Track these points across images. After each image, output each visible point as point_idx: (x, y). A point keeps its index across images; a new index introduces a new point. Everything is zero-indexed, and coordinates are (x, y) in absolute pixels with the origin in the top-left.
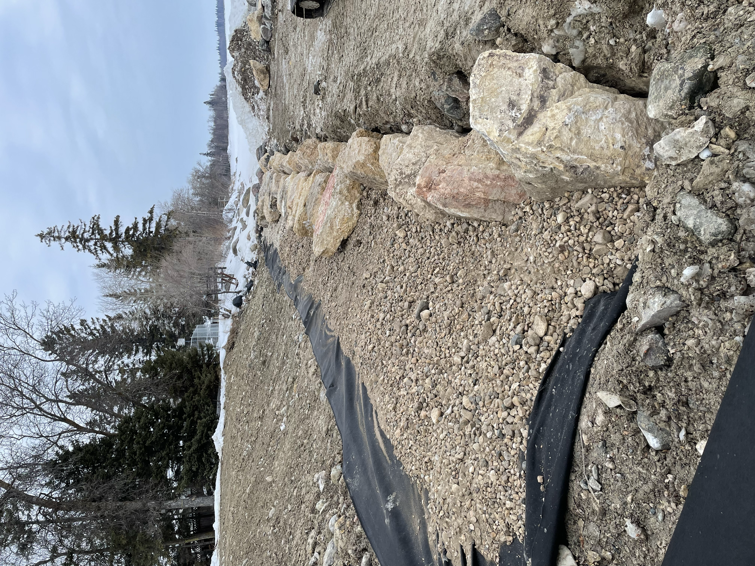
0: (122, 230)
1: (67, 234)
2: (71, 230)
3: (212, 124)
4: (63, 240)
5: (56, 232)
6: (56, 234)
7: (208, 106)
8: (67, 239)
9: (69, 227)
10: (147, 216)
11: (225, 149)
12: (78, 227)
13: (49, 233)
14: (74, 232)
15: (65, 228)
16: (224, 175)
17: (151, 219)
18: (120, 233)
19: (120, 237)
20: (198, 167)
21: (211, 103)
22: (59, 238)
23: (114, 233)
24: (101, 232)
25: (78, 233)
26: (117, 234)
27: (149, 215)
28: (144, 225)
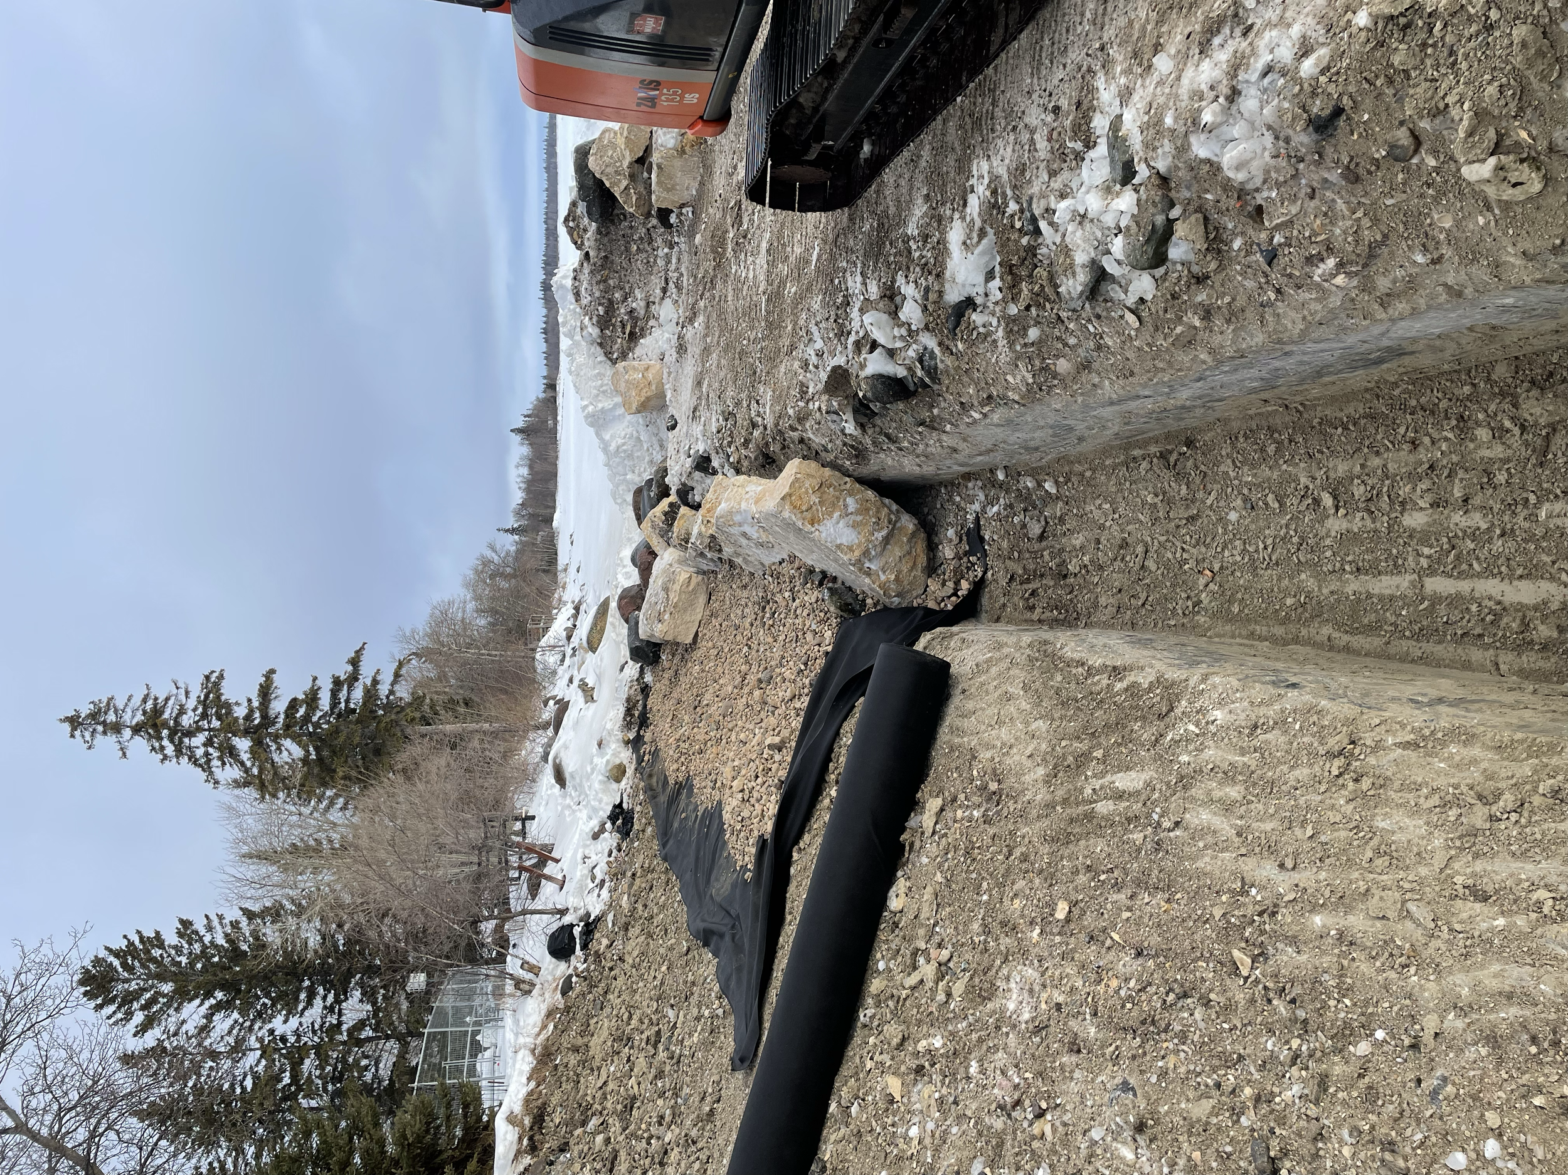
0: (279, 707)
1: (139, 717)
2: (149, 705)
3: (525, 471)
4: (127, 733)
5: (111, 712)
6: (111, 717)
7: (517, 438)
8: (137, 730)
9: (145, 701)
10: (343, 670)
11: (549, 520)
12: (167, 699)
13: (93, 716)
14: (157, 712)
15: (137, 701)
16: (544, 571)
17: (354, 678)
18: (272, 713)
19: (274, 723)
20: (489, 554)
21: (524, 432)
22: (117, 728)
23: (257, 715)
24: (224, 709)
25: (166, 715)
26: (265, 716)
27: (350, 668)
28: (334, 694)
